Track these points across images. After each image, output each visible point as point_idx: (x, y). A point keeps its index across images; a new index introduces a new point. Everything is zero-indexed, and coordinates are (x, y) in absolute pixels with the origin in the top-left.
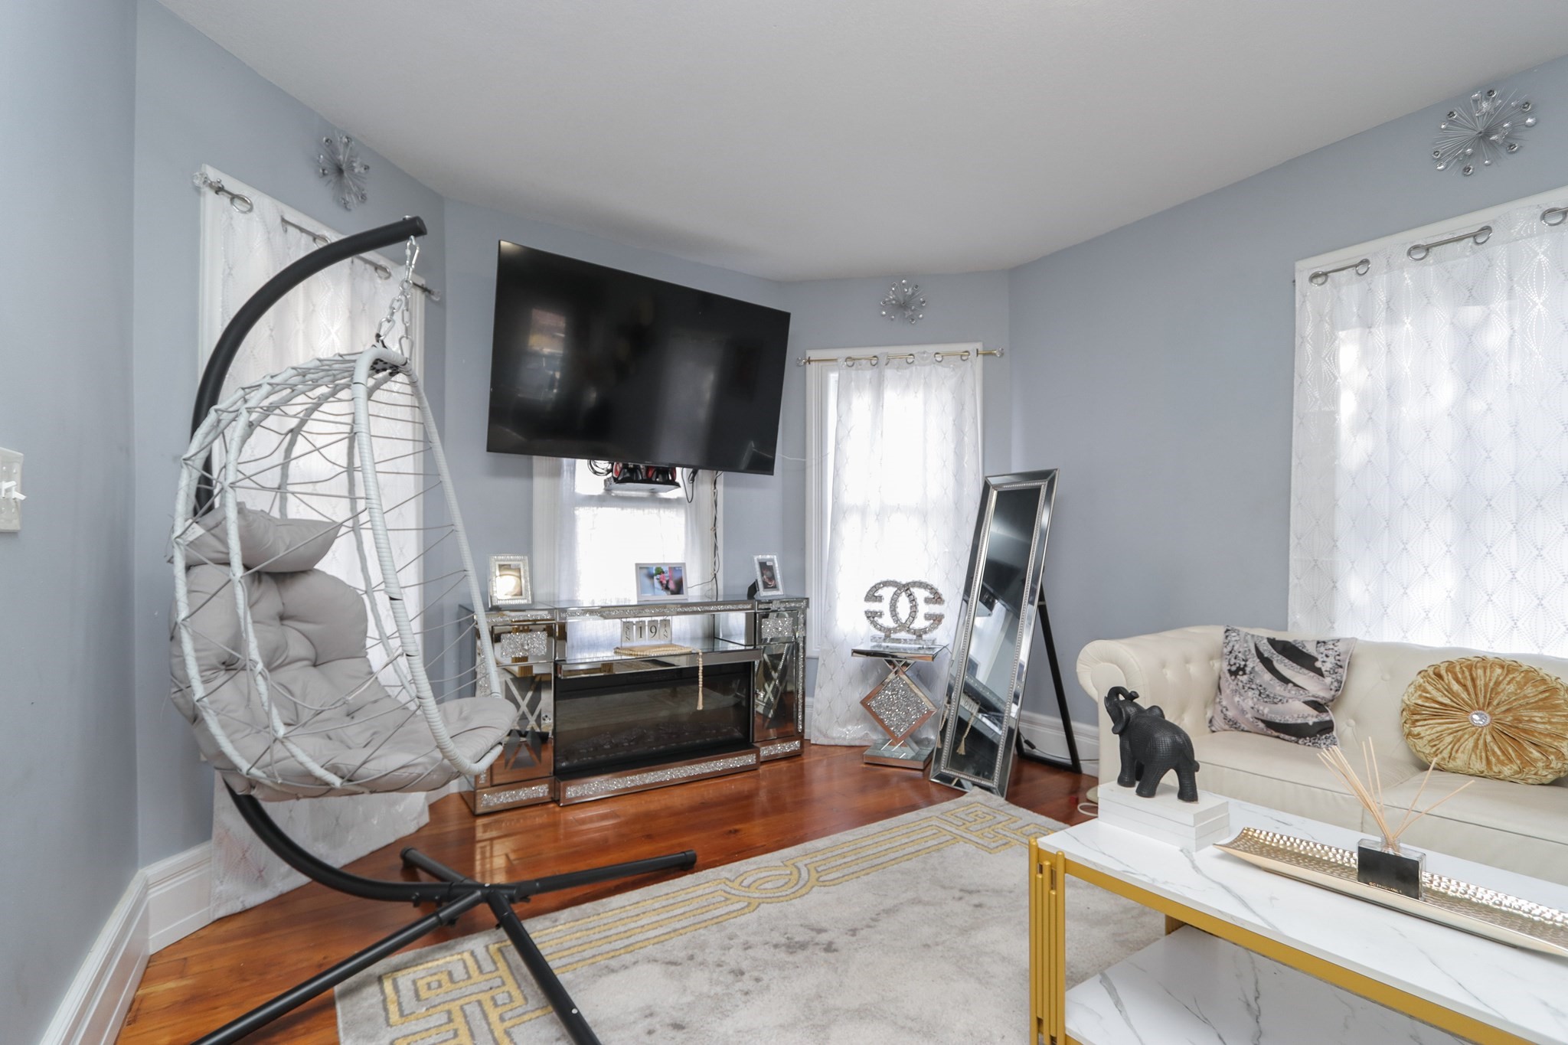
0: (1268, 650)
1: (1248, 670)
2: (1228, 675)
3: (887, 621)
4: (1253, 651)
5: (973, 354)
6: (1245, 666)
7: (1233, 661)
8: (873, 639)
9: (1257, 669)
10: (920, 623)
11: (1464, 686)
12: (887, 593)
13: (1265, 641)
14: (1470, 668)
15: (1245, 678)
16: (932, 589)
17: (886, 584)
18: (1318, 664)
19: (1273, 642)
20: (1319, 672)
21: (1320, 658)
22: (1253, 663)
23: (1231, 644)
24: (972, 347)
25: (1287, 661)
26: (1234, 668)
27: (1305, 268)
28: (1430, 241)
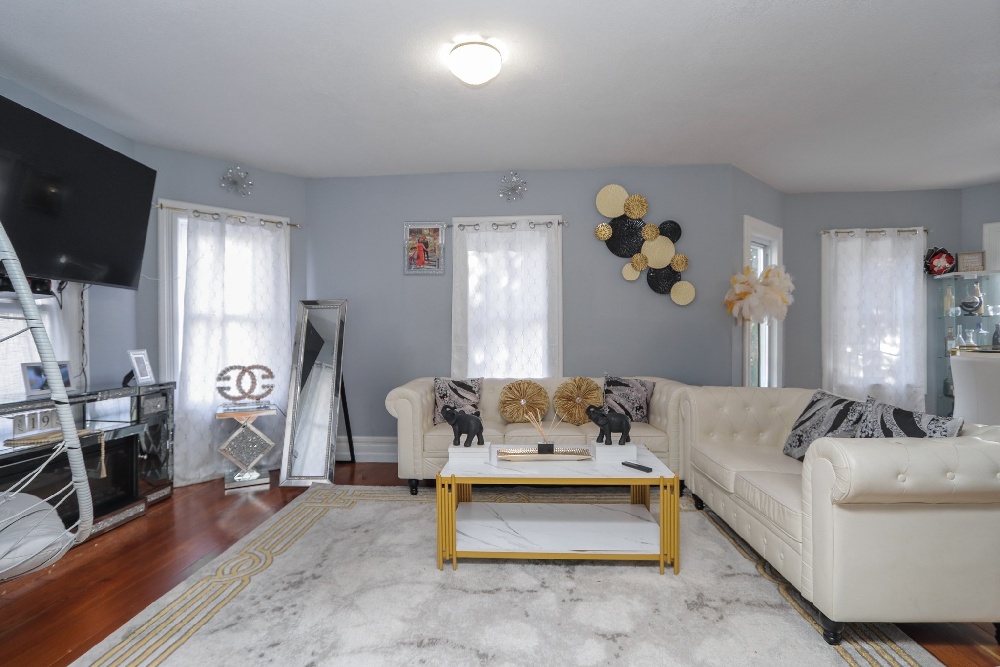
0: (454, 386)
1: (448, 395)
2: (440, 399)
3: (234, 392)
4: (448, 387)
5: (285, 224)
6: (447, 393)
7: (441, 392)
8: (224, 405)
9: (451, 394)
10: (258, 391)
11: (518, 391)
12: (234, 374)
13: (451, 382)
14: (519, 384)
15: (447, 399)
16: (265, 369)
17: (232, 368)
18: (473, 389)
19: (453, 382)
20: (474, 392)
21: (474, 386)
22: (450, 392)
23: (438, 385)
24: (285, 220)
25: (462, 389)
26: (442, 395)
27: (456, 221)
28: (499, 223)
